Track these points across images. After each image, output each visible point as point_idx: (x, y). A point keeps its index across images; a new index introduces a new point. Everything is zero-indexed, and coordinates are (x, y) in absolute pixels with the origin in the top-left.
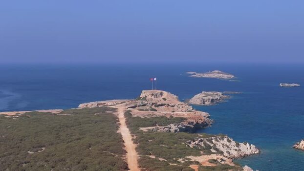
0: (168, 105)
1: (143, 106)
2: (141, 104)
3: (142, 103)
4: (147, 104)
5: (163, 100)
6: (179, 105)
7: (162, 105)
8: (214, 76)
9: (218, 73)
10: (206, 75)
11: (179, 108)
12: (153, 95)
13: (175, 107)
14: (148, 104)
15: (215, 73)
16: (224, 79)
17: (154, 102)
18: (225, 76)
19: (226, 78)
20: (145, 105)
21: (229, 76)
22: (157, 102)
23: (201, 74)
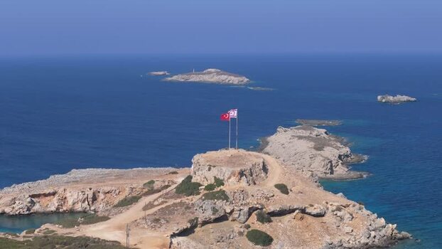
0: (303, 211)
1: (217, 220)
2: (209, 214)
3: (215, 211)
4: (232, 211)
5: (277, 192)
6: (339, 209)
7: (282, 213)
8: (212, 80)
9: (218, 74)
10: (194, 78)
11: (342, 218)
12: (242, 174)
13: (329, 218)
14: (235, 215)
15: (210, 73)
16: (232, 84)
17: (253, 202)
18: (234, 80)
19: (236, 83)
20: (223, 218)
21: (241, 79)
22: (264, 201)
23: (185, 76)
